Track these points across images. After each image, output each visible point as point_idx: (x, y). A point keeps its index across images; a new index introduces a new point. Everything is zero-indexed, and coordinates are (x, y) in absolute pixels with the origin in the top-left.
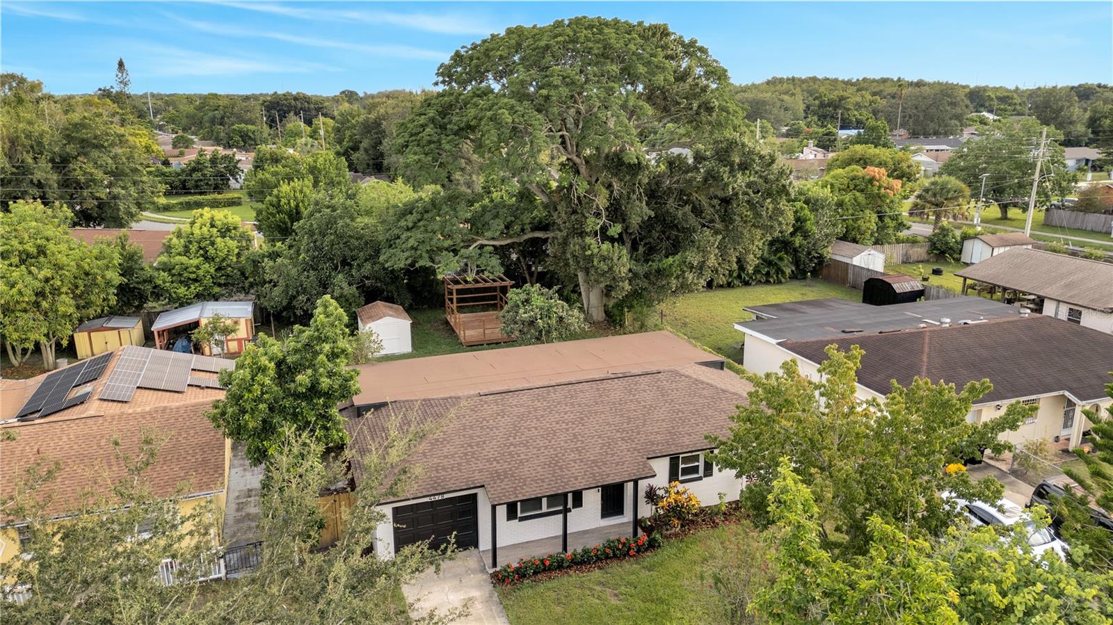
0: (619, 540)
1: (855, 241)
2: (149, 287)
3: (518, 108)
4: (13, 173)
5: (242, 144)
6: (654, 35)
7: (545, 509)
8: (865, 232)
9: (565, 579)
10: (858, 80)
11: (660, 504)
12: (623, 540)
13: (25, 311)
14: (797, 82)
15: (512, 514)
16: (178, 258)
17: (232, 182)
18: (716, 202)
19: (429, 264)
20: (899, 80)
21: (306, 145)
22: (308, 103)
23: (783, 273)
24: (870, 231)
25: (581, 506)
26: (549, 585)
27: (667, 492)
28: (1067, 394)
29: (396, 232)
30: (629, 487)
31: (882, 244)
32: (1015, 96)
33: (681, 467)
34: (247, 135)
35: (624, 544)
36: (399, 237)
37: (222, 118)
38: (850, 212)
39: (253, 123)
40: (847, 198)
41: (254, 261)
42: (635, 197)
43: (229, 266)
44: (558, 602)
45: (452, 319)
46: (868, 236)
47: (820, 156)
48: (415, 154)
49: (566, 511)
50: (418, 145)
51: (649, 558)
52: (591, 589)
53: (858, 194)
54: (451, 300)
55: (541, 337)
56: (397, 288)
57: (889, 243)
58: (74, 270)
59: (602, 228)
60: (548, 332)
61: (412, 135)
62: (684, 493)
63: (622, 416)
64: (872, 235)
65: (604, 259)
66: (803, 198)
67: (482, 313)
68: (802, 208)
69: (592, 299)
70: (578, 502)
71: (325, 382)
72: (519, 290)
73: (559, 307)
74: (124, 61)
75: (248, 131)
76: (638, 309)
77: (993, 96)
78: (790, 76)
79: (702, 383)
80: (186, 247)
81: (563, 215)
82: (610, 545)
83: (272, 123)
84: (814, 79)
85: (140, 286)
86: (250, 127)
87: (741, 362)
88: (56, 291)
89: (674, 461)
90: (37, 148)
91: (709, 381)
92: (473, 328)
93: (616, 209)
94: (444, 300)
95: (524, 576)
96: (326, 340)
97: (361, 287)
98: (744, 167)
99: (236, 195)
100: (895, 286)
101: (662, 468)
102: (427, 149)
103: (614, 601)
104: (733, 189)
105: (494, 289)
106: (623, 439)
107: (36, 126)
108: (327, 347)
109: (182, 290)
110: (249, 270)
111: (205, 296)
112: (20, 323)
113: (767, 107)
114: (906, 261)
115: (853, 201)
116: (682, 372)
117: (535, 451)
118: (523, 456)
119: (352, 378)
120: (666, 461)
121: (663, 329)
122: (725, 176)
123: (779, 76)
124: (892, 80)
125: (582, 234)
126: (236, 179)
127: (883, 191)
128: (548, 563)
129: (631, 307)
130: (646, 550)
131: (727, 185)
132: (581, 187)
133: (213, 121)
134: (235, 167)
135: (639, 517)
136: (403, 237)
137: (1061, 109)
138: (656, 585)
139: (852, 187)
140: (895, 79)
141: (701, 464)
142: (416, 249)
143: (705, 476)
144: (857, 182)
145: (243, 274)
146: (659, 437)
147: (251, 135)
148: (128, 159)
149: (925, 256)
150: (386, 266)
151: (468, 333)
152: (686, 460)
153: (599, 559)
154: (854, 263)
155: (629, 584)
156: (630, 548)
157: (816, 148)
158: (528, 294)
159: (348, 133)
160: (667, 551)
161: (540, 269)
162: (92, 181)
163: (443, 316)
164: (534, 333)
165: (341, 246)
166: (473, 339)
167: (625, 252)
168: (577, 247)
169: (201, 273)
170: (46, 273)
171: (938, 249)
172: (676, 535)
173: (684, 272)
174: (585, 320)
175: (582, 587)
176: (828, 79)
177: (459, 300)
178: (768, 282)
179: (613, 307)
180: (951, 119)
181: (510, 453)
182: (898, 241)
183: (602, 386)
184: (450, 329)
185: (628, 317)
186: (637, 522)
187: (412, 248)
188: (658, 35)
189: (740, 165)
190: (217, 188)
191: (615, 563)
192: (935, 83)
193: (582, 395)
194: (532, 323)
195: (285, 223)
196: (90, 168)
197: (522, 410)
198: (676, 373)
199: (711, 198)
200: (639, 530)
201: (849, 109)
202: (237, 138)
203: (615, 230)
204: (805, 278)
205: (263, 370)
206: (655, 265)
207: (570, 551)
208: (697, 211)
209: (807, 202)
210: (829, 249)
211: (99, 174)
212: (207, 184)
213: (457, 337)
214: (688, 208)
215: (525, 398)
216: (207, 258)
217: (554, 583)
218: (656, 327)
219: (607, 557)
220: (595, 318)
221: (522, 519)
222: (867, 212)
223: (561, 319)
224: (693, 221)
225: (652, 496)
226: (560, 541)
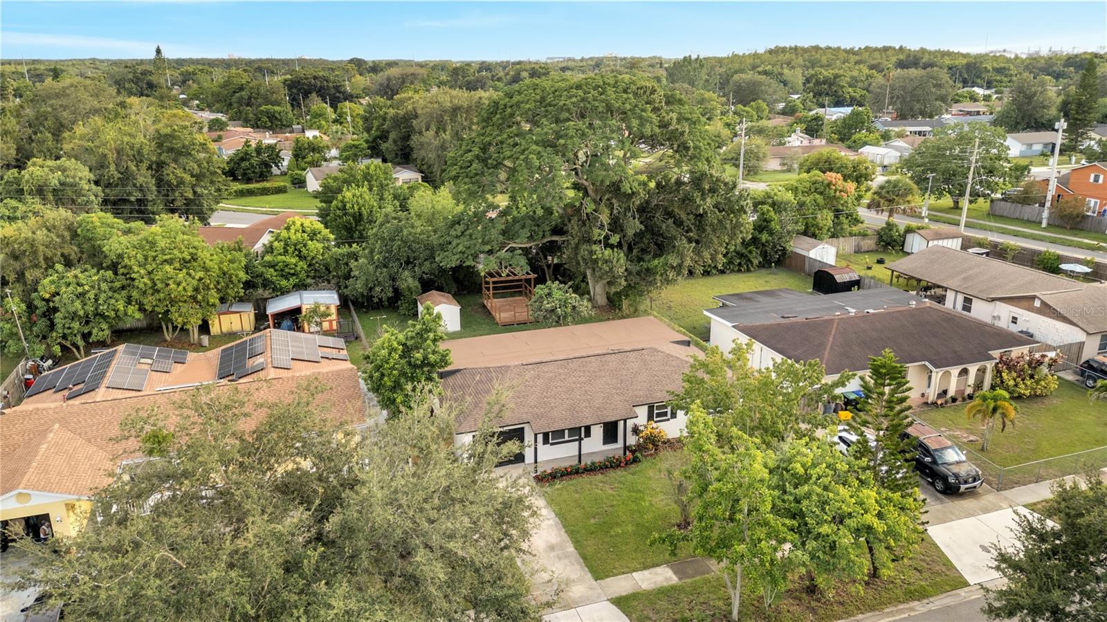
0: (614, 457)
1: (814, 236)
2: (260, 280)
3: (543, 154)
4: (119, 178)
5: (270, 124)
6: (645, 92)
7: (567, 438)
8: (822, 228)
9: (581, 479)
10: (860, 49)
11: (641, 435)
12: (617, 457)
13: (185, 302)
14: (799, 50)
15: (546, 441)
16: (280, 257)
17: (275, 170)
18: (691, 216)
19: (473, 264)
20: (901, 48)
21: (337, 132)
22: (327, 81)
23: (752, 263)
24: (827, 228)
25: (590, 436)
26: (571, 482)
27: (646, 427)
28: (927, 363)
29: (448, 239)
30: (621, 424)
31: (837, 237)
32: (1012, 67)
33: (655, 412)
34: (274, 116)
35: (617, 460)
36: (450, 243)
37: (250, 98)
38: (810, 211)
39: (279, 105)
40: (808, 199)
41: (336, 259)
42: (630, 214)
43: (317, 262)
44: (577, 492)
45: (488, 304)
46: (825, 231)
47: (806, 143)
48: (465, 183)
49: (580, 440)
50: (467, 176)
51: (633, 468)
52: (596, 485)
53: (818, 196)
54: (488, 289)
55: (560, 321)
56: (445, 279)
57: (843, 237)
58: (218, 272)
59: (605, 237)
60: (565, 317)
61: (461, 168)
62: (657, 428)
63: (617, 379)
64: (828, 230)
65: (606, 261)
66: (770, 201)
67: (511, 299)
68: (768, 211)
69: (598, 290)
70: (588, 434)
71: (432, 358)
72: (543, 286)
73: (573, 298)
74: (161, 48)
75: (274, 112)
76: (632, 297)
77: (990, 68)
78: (793, 45)
79: (672, 356)
80: (284, 248)
81: (576, 227)
82: (608, 459)
83: (294, 102)
84: (817, 48)
85: (254, 280)
86: (277, 108)
87: (707, 339)
88: (207, 288)
89: (651, 408)
90: (138, 158)
91: (677, 355)
92: (506, 311)
93: (616, 222)
94: (482, 289)
95: (555, 477)
96: (430, 331)
97: (421, 280)
98: (713, 191)
99: (282, 184)
100: (836, 277)
101: (643, 412)
102: (474, 180)
103: (611, 492)
104: (704, 209)
105: (521, 280)
106: (617, 394)
107: (137, 139)
108: (431, 335)
109: (284, 283)
110: (333, 265)
111: (301, 286)
112: (183, 310)
113: (763, 88)
114: (858, 251)
115: (813, 202)
116: (660, 349)
117: (560, 401)
118: (553, 404)
119: (447, 354)
120: (646, 408)
121: (649, 314)
122: (698, 200)
123: (782, 45)
124: (894, 48)
125: (589, 241)
126: (278, 167)
127: (838, 193)
128: (569, 470)
129: (627, 296)
130: (632, 463)
131: (699, 206)
132: (589, 207)
133: (240, 102)
134: (278, 156)
135: (627, 444)
136: (454, 243)
137: (1035, 94)
138: (636, 483)
139: (813, 190)
140: (897, 48)
141: (669, 410)
142: (464, 253)
143: (672, 418)
144: (817, 186)
145: (327, 269)
146: (641, 393)
147: (278, 116)
148: (208, 163)
149: (874, 247)
150: (441, 265)
151: (503, 315)
152: (658, 408)
153: (601, 468)
154: (811, 256)
155: (621, 482)
156: (621, 462)
157: (802, 135)
158: (550, 289)
159: (376, 123)
160: (645, 465)
161: (556, 261)
162: (181, 182)
163: (480, 301)
164: (554, 319)
165: (406, 249)
166: (506, 320)
167: (622, 255)
168: (586, 252)
169: (299, 268)
170: (200, 274)
171: (884, 242)
172: (651, 455)
173: (667, 271)
174: (593, 307)
175: (591, 483)
176: (830, 48)
177: (495, 288)
178: (739, 271)
179: (614, 295)
180: (936, 100)
181: (544, 403)
182: (851, 235)
183: (604, 358)
184: (488, 313)
185: (625, 303)
186: (626, 448)
187: (461, 252)
188: (648, 92)
189: (710, 191)
190: (263, 177)
191: (611, 470)
192: (936, 51)
193: (590, 365)
194: (553, 311)
195: (350, 224)
196: (179, 172)
197: (551, 375)
198: (655, 350)
199: (688, 214)
200: (628, 452)
201: (843, 87)
202: (265, 119)
203: (615, 239)
204: (770, 267)
205: (395, 350)
206: (645, 265)
207: (583, 463)
208: (679, 223)
209: (773, 205)
210: (791, 243)
211: (187, 177)
212: (254, 172)
213: (493, 318)
214: (670, 221)
215: (552, 367)
216: (301, 257)
217: (574, 482)
218: (646, 313)
219: (607, 467)
220: (599, 303)
221: (552, 444)
222: (825, 211)
223: (574, 307)
224: (674, 231)
225: (636, 431)
226: (577, 458)
